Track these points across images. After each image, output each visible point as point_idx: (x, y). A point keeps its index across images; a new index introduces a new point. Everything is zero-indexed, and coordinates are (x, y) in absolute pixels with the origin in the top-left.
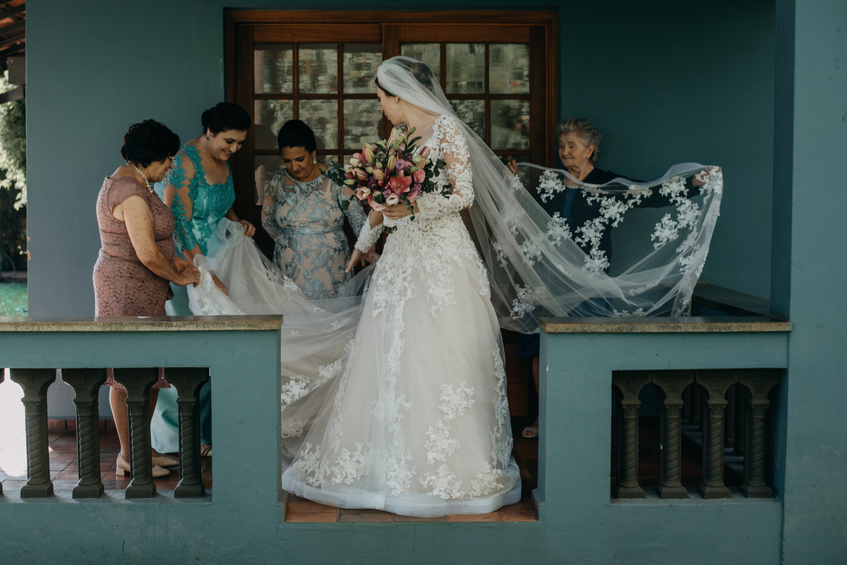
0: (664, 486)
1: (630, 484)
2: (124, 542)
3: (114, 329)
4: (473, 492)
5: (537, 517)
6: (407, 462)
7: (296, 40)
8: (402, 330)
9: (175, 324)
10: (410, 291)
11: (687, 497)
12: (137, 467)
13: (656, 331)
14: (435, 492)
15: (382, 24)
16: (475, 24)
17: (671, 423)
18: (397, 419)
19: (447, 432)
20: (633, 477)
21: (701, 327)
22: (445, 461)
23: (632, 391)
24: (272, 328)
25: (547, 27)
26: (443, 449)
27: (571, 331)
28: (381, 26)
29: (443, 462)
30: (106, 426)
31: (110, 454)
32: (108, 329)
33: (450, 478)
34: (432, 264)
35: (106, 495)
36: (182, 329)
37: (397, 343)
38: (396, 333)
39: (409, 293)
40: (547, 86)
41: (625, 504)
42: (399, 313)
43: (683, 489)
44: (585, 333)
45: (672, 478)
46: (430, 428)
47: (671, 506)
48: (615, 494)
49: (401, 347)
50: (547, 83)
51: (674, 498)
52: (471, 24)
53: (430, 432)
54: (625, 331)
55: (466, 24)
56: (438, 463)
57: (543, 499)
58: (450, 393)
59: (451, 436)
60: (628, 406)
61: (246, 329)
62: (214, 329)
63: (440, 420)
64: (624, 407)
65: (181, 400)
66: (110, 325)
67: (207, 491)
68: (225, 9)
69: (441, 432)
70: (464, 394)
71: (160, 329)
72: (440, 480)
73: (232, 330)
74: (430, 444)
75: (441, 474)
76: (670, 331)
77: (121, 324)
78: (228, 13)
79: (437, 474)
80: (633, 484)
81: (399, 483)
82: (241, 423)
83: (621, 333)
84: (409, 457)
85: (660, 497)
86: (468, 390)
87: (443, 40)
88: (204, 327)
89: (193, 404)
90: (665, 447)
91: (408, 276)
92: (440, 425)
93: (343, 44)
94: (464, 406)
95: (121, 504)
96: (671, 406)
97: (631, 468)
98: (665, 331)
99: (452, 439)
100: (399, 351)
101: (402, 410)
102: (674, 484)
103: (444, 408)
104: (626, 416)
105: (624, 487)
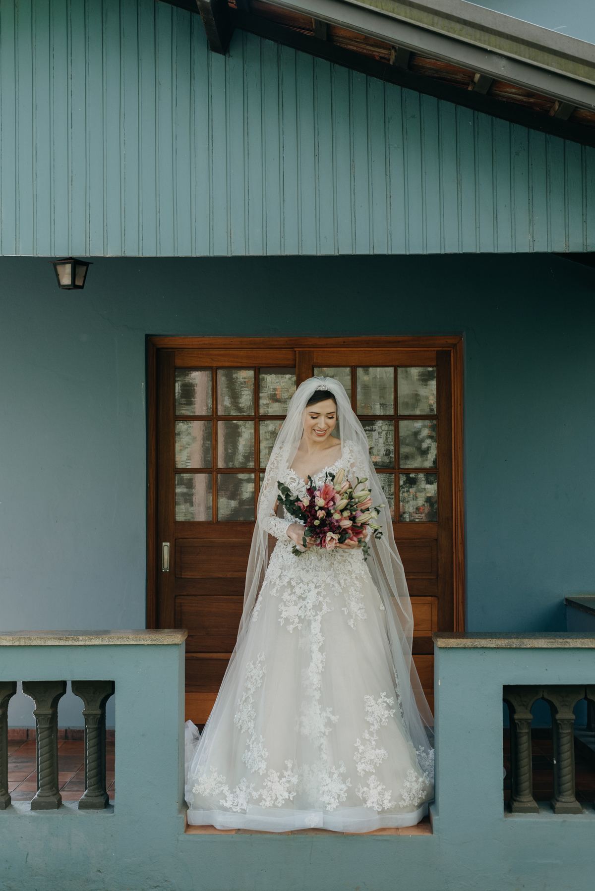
0: (558, 801)
1: (524, 799)
2: (28, 854)
3: (22, 643)
4: (403, 802)
5: (431, 831)
6: (340, 775)
7: (215, 364)
8: (321, 644)
9: (81, 638)
10: (325, 605)
11: (581, 812)
12: (43, 778)
13: (545, 646)
14: (369, 804)
15: (295, 349)
16: (383, 349)
17: (562, 738)
18: (324, 734)
19: (374, 743)
20: (527, 791)
21: (590, 643)
22: (374, 771)
23: (524, 705)
24: (174, 642)
25: (452, 351)
26: (371, 760)
27: (462, 646)
28: (295, 351)
29: (372, 773)
30: (28, 735)
31: (28, 764)
32: (17, 644)
33: (380, 788)
34: (345, 580)
35: (12, 806)
36: (88, 643)
37: (317, 657)
38: (315, 648)
39: (325, 607)
40: (453, 408)
41: (519, 819)
42: (316, 627)
43: (577, 804)
44: (475, 648)
45: (567, 793)
46: (358, 740)
47: (564, 821)
48: (509, 808)
49: (322, 661)
50: (453, 404)
51: (568, 813)
52: (380, 349)
53: (358, 744)
54: (514, 646)
55: (375, 349)
56: (368, 774)
57: (437, 814)
58: (372, 704)
59: (378, 747)
60: (520, 720)
61: (150, 643)
62: (119, 643)
63: (366, 731)
64: (516, 721)
65: (86, 713)
66: (19, 639)
67: (111, 802)
68: (147, 336)
69: (368, 742)
70: (385, 704)
71: (67, 643)
72: (371, 791)
73: (135, 644)
74: (359, 755)
75: (372, 786)
76: (559, 646)
77: (30, 639)
78: (149, 339)
79: (368, 786)
80: (527, 799)
81: (334, 797)
82: (143, 735)
83: (510, 648)
84: (342, 769)
85: (554, 812)
86: (388, 700)
87: (353, 364)
88: (109, 641)
89: (99, 716)
90: (558, 761)
91: (323, 590)
92: (367, 736)
93: (259, 368)
94: (386, 716)
95: (25, 816)
96: (562, 720)
97: (524, 782)
98: (554, 646)
99: (379, 749)
100: (320, 665)
101: (329, 723)
102: (568, 799)
103: (370, 719)
104: (518, 731)
105: (519, 801)
